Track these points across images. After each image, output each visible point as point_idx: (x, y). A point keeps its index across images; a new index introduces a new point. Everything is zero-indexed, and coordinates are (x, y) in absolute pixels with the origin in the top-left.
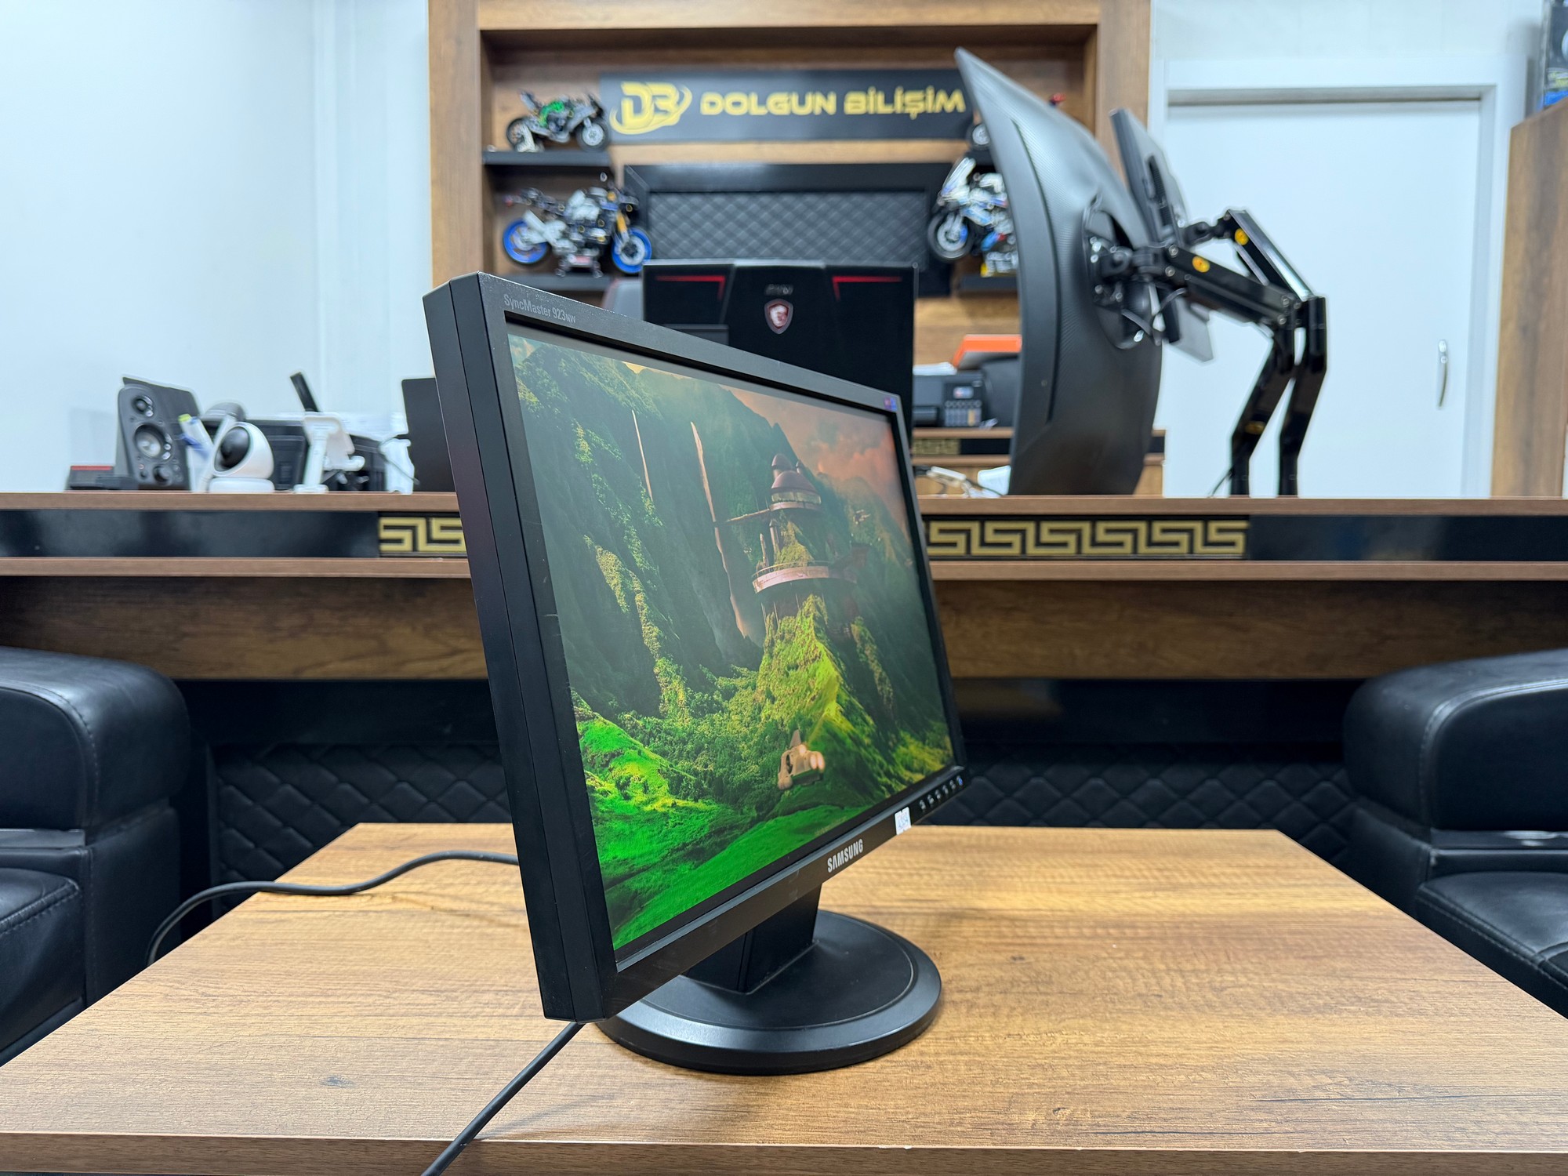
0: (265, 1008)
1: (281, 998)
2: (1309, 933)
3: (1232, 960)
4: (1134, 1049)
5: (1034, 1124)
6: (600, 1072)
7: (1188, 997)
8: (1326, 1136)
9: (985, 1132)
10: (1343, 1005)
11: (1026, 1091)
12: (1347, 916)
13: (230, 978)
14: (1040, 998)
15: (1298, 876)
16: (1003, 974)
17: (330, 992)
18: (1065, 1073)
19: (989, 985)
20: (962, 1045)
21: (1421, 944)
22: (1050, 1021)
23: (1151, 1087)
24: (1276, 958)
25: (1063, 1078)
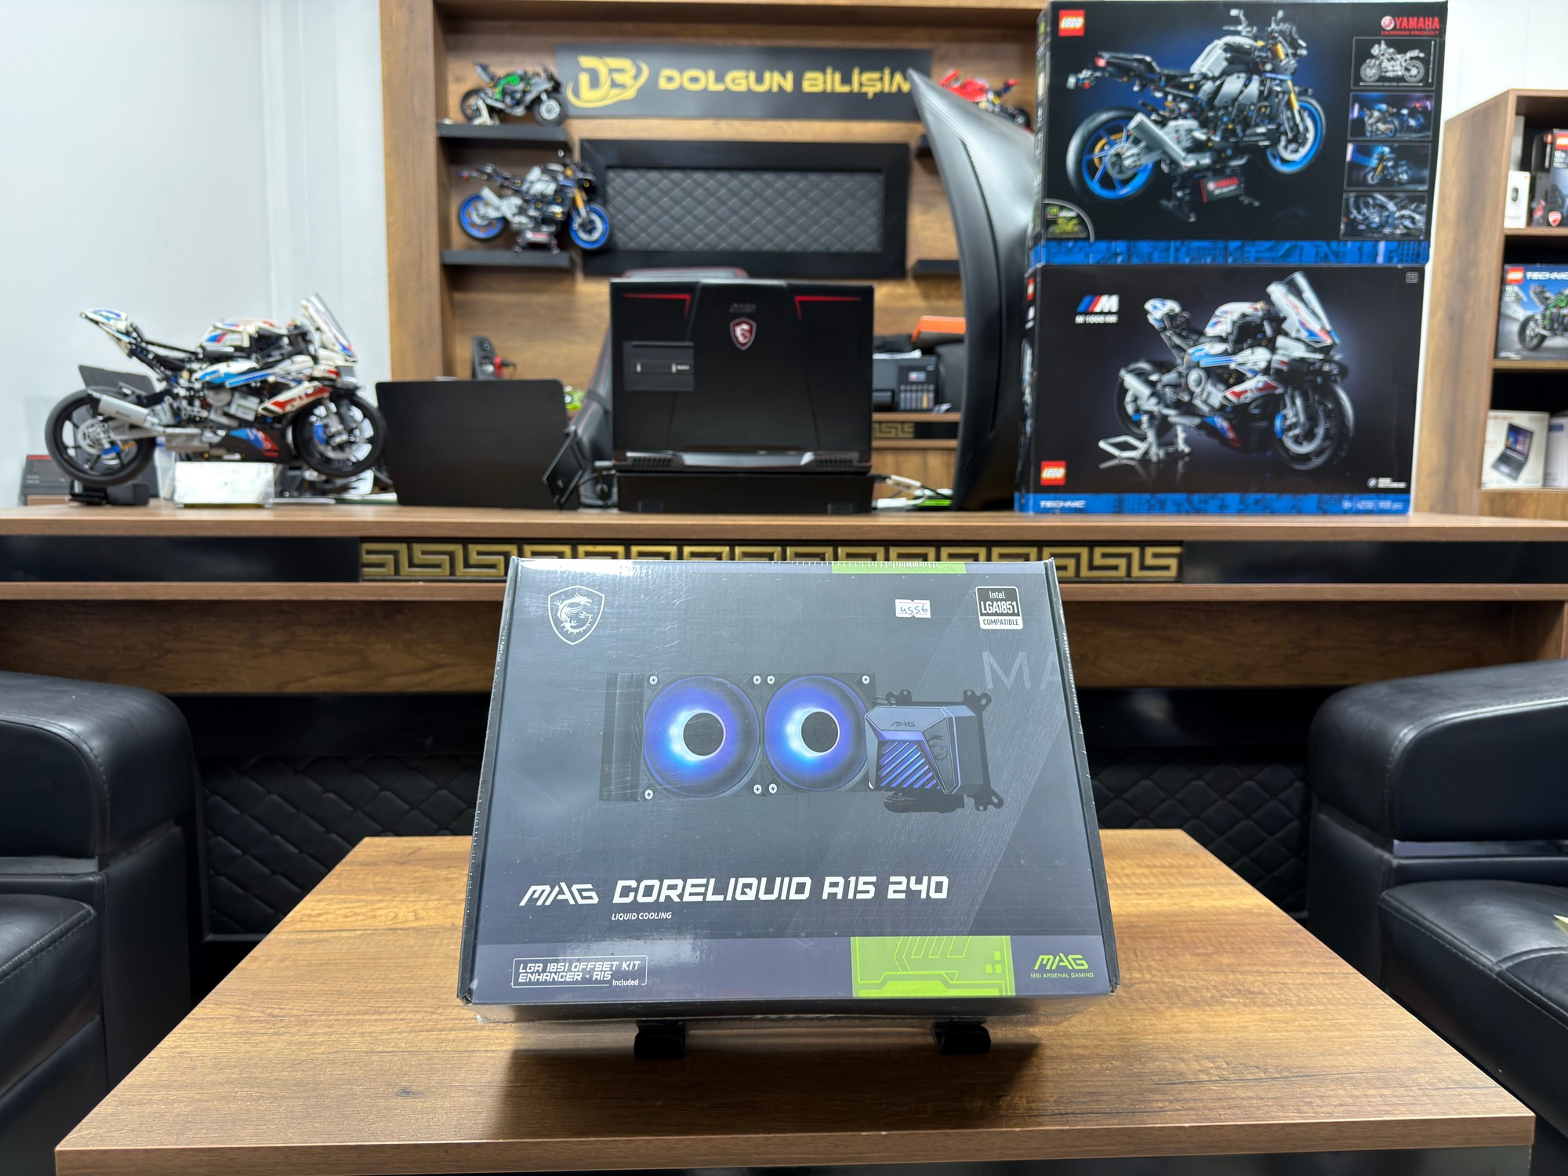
0: (330, 1027)
1: (340, 1017)
2: (1203, 931)
3: (1139, 957)
8: (1206, 1112)
12: (1235, 913)
13: (289, 998)
15: (1197, 876)
17: (381, 1010)
21: (1294, 940)
24: (1175, 955)
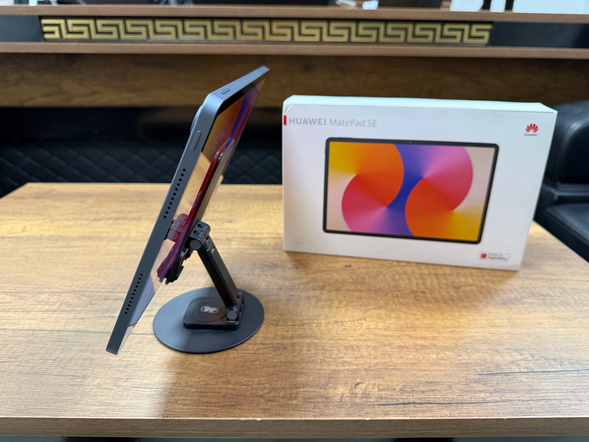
4: (407, 333)
5: (342, 397)
6: (86, 355)
7: (440, 293)
9: (310, 405)
10: (525, 298)
11: (341, 368)
14: (357, 294)
16: (338, 277)
18: (365, 353)
19: (330, 285)
20: (308, 330)
22: (361, 311)
23: (416, 364)
25: (363, 357)
